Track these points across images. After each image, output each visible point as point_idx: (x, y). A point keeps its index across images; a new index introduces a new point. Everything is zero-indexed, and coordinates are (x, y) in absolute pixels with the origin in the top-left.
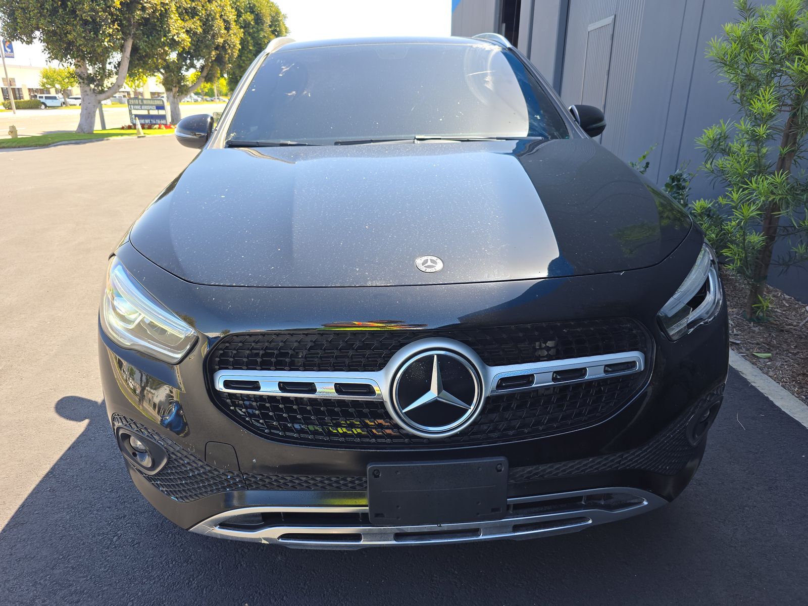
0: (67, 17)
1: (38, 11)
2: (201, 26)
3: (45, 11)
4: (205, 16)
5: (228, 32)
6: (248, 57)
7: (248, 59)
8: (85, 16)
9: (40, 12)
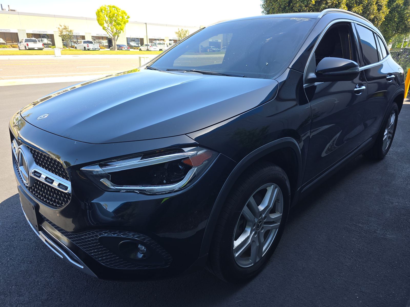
0: (289, 10)
1: (278, 9)
2: (362, 10)
3: (281, 8)
4: (367, 4)
5: (379, 12)
6: (392, 25)
7: (392, 26)
8: (296, 10)
9: (279, 10)
